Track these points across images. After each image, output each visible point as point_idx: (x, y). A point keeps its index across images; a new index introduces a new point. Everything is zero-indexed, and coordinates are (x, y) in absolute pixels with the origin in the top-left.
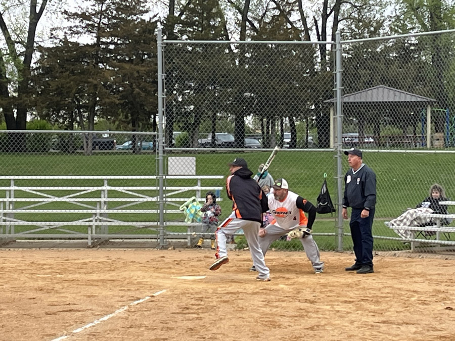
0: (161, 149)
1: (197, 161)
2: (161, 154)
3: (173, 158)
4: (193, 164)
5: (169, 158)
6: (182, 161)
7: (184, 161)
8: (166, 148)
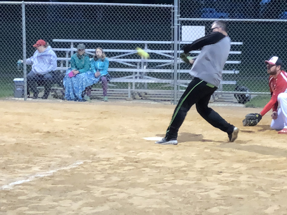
0: (176, 19)
1: (206, 29)
2: (176, 24)
3: (186, 27)
4: (202, 32)
5: (183, 27)
6: (193, 29)
7: (195, 30)
8: (180, 19)
